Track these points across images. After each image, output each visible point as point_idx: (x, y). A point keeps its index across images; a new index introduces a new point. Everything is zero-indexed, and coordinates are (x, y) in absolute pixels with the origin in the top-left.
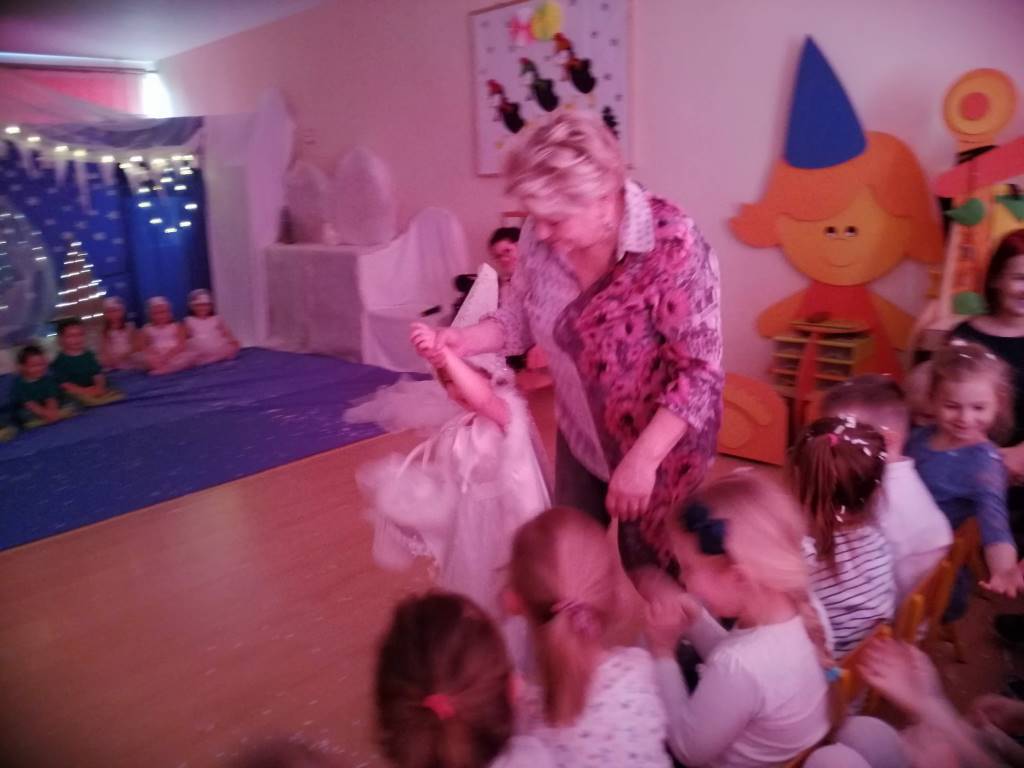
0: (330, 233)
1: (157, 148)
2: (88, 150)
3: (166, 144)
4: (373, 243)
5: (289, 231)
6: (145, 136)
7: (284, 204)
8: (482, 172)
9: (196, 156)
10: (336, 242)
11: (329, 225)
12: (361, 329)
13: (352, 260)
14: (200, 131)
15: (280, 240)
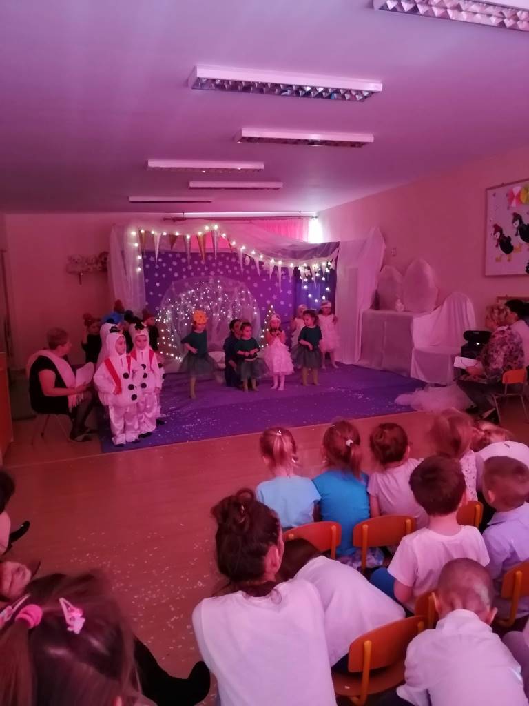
0: (399, 304)
1: (315, 259)
2: (283, 261)
3: (320, 257)
4: (422, 311)
5: (377, 303)
6: (310, 253)
7: (376, 288)
8: (487, 274)
9: (334, 263)
10: (403, 309)
11: (399, 300)
12: (411, 358)
13: (409, 321)
14: (337, 250)
15: (372, 307)
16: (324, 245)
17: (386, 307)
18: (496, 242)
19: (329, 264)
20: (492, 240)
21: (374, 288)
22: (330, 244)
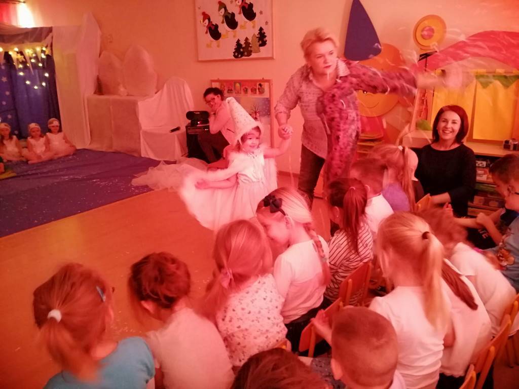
0: (122, 89)
1: (27, 43)
3: (32, 41)
4: (145, 95)
5: (100, 89)
6: (20, 37)
7: (97, 74)
8: (200, 59)
9: (49, 48)
10: (126, 94)
11: (121, 85)
12: (140, 139)
13: (134, 104)
14: (51, 35)
15: (95, 93)
16: (35, 29)
17: (109, 92)
18: (205, 29)
19: (44, 49)
20: (202, 27)
21: (95, 74)
22: (41, 29)
